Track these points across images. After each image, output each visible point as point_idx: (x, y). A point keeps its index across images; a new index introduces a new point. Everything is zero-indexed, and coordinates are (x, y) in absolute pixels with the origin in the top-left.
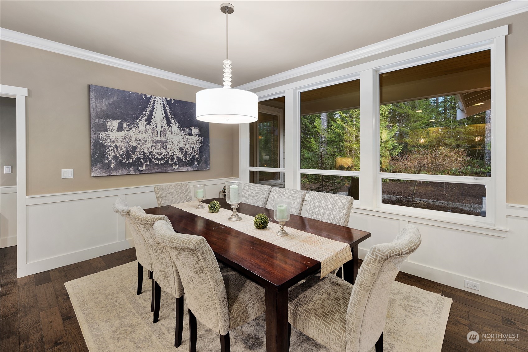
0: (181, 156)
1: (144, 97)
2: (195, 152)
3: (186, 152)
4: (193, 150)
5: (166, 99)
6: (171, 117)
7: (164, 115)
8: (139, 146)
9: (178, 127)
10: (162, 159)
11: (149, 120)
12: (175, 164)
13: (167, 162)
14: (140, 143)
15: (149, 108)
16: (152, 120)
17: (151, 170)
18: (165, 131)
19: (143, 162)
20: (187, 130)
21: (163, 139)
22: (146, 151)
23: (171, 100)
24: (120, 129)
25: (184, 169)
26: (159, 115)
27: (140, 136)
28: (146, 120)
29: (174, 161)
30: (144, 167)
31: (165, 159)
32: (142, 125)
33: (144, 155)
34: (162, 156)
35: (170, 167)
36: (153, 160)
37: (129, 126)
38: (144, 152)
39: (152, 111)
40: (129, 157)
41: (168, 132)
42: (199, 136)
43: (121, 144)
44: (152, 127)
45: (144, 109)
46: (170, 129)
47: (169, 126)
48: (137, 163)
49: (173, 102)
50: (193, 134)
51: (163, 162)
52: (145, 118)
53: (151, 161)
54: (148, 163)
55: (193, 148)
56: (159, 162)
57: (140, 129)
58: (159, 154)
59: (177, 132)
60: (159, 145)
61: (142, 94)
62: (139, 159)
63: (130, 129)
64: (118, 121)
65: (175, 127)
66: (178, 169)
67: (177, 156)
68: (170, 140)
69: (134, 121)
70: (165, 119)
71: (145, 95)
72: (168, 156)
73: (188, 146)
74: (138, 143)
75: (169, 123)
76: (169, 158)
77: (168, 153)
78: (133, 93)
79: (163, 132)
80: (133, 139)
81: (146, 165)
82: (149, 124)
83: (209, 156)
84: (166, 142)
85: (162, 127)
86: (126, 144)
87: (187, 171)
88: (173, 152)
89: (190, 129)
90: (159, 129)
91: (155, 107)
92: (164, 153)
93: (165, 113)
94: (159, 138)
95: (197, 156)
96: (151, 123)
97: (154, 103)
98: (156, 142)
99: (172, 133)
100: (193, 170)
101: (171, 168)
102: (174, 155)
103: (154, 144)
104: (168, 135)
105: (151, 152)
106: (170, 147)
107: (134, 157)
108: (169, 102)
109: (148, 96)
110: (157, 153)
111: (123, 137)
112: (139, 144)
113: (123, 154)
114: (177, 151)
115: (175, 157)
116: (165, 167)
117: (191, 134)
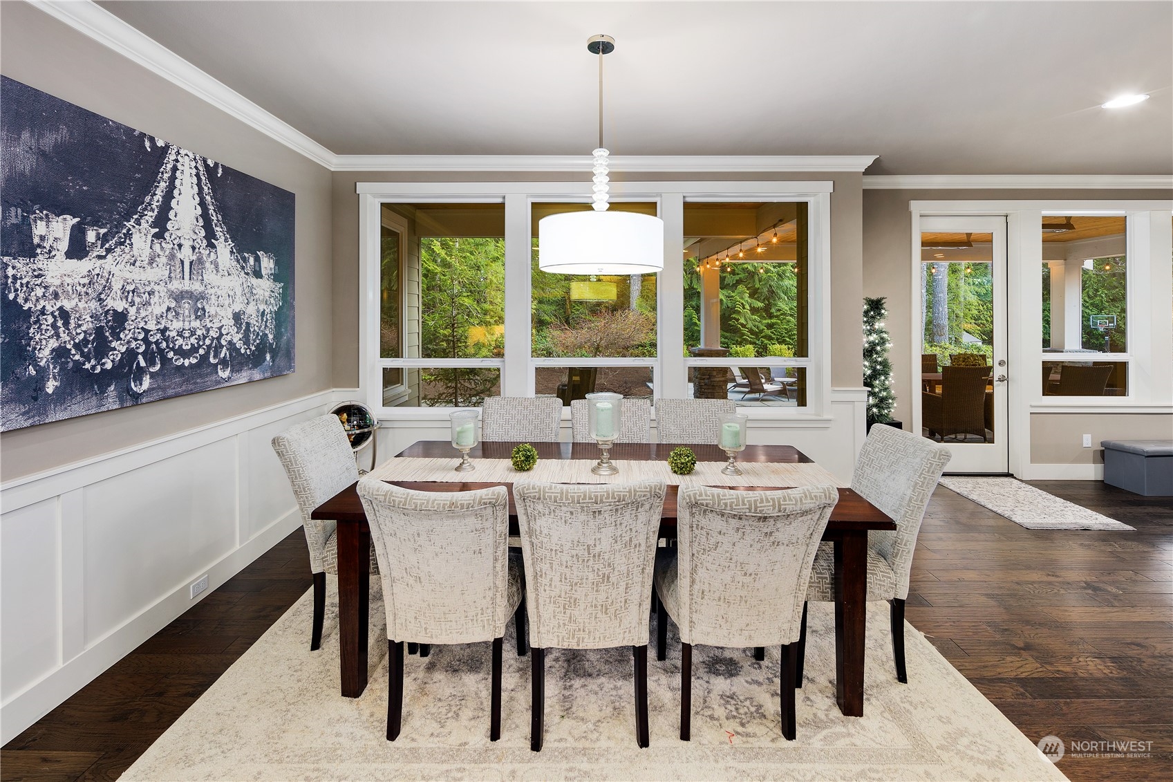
0: (237, 338)
1: (147, 144)
2: (266, 326)
3: (248, 324)
4: (262, 320)
5: (205, 161)
6: (214, 218)
7: (199, 211)
8: (132, 311)
9: (232, 252)
10: (194, 350)
11: (161, 222)
12: (224, 363)
13: (204, 358)
14: (137, 300)
15: (163, 185)
16: (169, 225)
17: (164, 389)
18: (200, 261)
19: (143, 364)
20: (252, 261)
21: (197, 287)
22: (151, 326)
23: (216, 164)
24: (77, 249)
25: (243, 377)
26: (186, 210)
27: (137, 275)
28: (154, 225)
29: (222, 355)
30: (147, 382)
31: (201, 352)
32: (141, 239)
33: (145, 340)
34: (193, 340)
35: (211, 374)
36: (171, 355)
37: (104, 239)
38: (147, 332)
39: (169, 196)
40: (102, 349)
41: (207, 265)
42: (276, 278)
43: (82, 305)
44: (168, 247)
45: (147, 186)
46: (213, 255)
47: (211, 246)
48: (127, 369)
49: (220, 171)
50: (264, 272)
51: (194, 361)
52: (150, 216)
53: (165, 361)
54: (158, 367)
55: (263, 313)
56: (187, 363)
57: (135, 252)
58: (187, 334)
59: (228, 265)
60: (186, 306)
61: (143, 135)
62: (131, 354)
63: (109, 251)
64: (72, 221)
65: (224, 248)
66: (229, 378)
67: (229, 338)
68: (212, 291)
69: (120, 225)
70: (201, 223)
71: (152, 139)
72: (208, 342)
73: (251, 310)
74: (130, 300)
75: (210, 236)
76: (209, 347)
77: (208, 330)
78: (118, 126)
79: (197, 266)
80: (117, 286)
81: (153, 375)
82: (159, 236)
83: (293, 335)
84: (202, 297)
85: (194, 248)
86: (94, 305)
87: (251, 382)
88: (220, 329)
89: (257, 259)
90: (186, 254)
91: (177, 182)
92: (199, 332)
93: (202, 204)
94: (187, 285)
95: (271, 337)
96: (167, 235)
97: (175, 169)
98: (179, 297)
99: (217, 267)
100: (262, 377)
101: (214, 378)
102: (221, 335)
103: (173, 305)
104: (210, 276)
105: (166, 329)
106: (213, 312)
107: (119, 347)
108: (211, 171)
109: (160, 143)
110: (180, 334)
111: (86, 281)
112: (132, 304)
113: (85, 341)
114: (229, 322)
115: (223, 342)
116: (201, 376)
117: (258, 274)
